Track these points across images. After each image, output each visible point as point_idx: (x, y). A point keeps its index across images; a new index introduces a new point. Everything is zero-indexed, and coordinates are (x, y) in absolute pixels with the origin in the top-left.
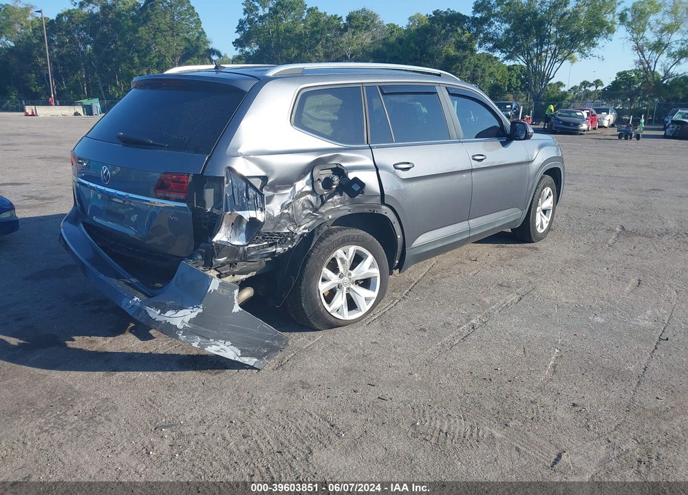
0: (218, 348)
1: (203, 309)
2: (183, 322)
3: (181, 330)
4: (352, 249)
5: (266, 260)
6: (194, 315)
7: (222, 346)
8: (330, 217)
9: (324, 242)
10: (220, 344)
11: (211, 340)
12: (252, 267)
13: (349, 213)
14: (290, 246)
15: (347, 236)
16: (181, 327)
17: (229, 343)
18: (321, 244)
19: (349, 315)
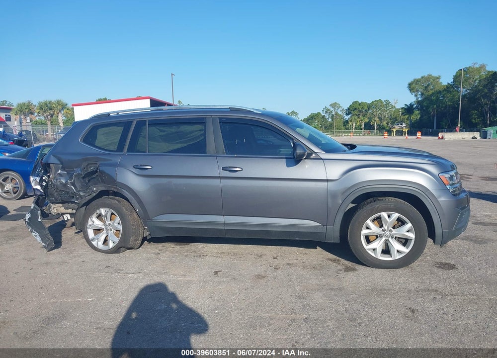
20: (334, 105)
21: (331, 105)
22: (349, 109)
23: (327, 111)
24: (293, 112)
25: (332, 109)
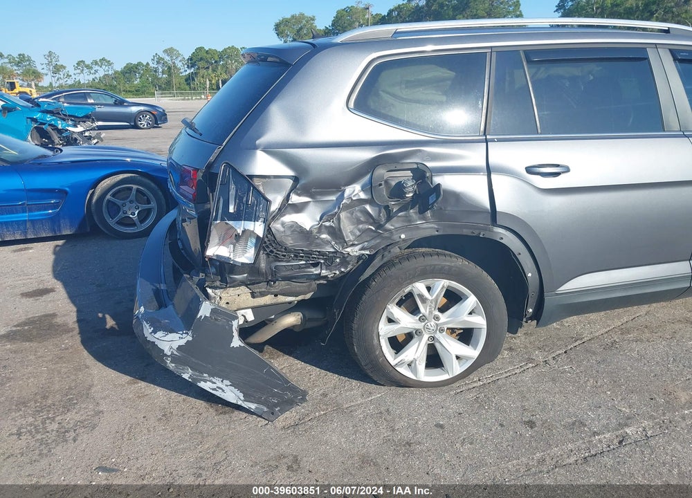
0: (214, 386)
1: (193, 337)
2: (171, 348)
3: (169, 356)
4: (441, 284)
5: (318, 282)
6: (183, 342)
7: (219, 384)
8: (403, 236)
9: (393, 269)
10: (217, 382)
11: (205, 375)
12: (298, 289)
13: (437, 233)
14: (343, 270)
15: (431, 266)
16: (169, 353)
17: (228, 382)
18: (389, 272)
19: (425, 376)
20: (170, 51)
21: (165, 51)
22: (191, 59)
23: (160, 60)
24: (103, 59)
25: (167, 58)
